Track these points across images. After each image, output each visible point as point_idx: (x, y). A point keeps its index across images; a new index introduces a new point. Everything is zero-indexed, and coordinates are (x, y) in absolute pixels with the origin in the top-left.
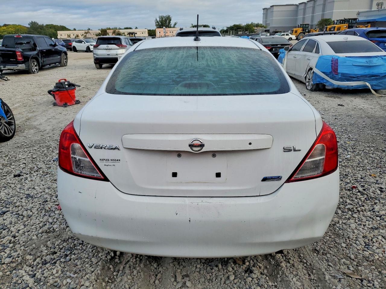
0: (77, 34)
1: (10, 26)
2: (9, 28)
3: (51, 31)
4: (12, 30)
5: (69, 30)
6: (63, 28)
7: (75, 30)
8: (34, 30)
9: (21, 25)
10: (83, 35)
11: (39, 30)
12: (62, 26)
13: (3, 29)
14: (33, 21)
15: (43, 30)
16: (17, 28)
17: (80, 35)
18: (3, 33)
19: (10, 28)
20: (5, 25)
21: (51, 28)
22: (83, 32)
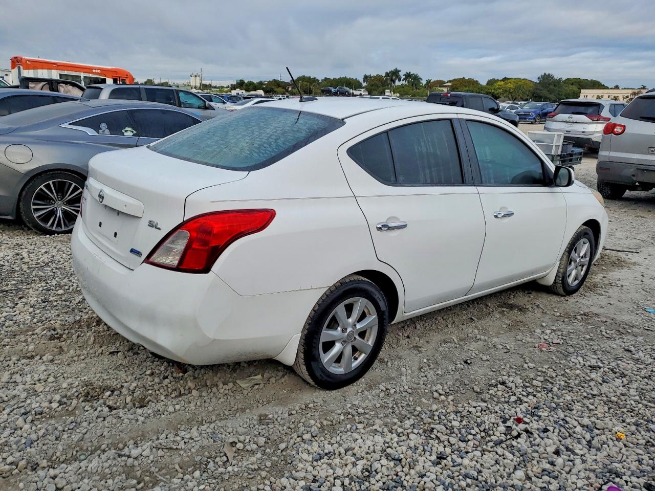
0: (616, 95)
1: (510, 80)
2: (507, 84)
3: (571, 89)
4: (512, 86)
5: (607, 88)
6: (596, 85)
7: (617, 87)
8: (543, 87)
9: (527, 80)
10: (627, 97)
11: (552, 87)
12: (594, 81)
13: (499, 85)
14: (547, 73)
15: (559, 87)
16: (520, 83)
17: (621, 98)
18: (497, 90)
19: (509, 84)
20: (505, 79)
21: (572, 84)
22: (630, 91)
